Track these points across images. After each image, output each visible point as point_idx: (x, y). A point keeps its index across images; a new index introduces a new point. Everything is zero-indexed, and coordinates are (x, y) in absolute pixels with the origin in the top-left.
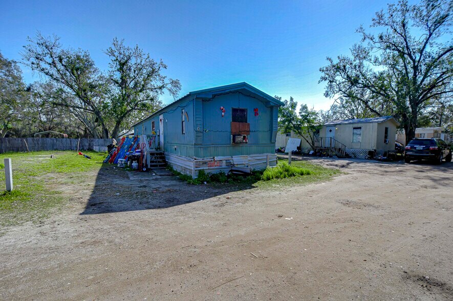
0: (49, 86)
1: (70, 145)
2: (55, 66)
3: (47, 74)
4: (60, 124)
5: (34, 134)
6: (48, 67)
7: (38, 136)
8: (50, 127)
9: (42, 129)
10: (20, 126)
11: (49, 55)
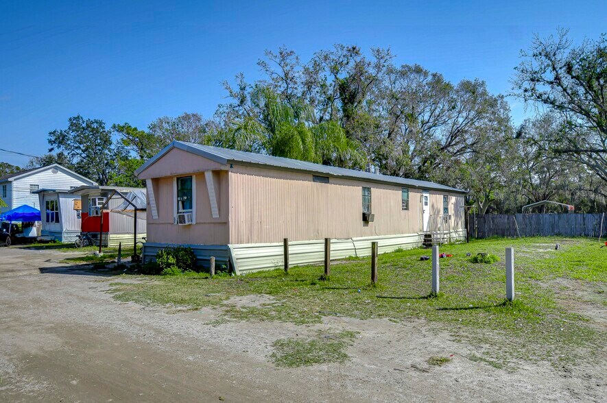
0: (547, 120)
1: (582, 226)
2: (559, 84)
3: (546, 101)
4: (562, 187)
5: (521, 207)
6: (548, 88)
7: (526, 210)
8: (544, 195)
9: (533, 199)
10: (502, 196)
11: (550, 68)
